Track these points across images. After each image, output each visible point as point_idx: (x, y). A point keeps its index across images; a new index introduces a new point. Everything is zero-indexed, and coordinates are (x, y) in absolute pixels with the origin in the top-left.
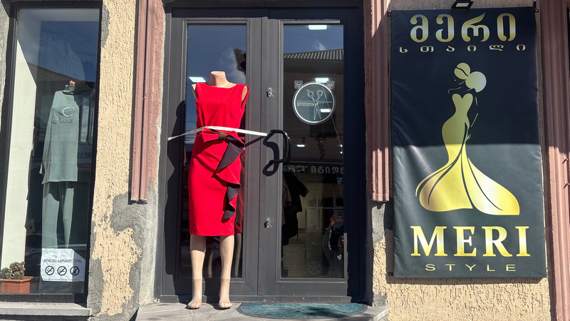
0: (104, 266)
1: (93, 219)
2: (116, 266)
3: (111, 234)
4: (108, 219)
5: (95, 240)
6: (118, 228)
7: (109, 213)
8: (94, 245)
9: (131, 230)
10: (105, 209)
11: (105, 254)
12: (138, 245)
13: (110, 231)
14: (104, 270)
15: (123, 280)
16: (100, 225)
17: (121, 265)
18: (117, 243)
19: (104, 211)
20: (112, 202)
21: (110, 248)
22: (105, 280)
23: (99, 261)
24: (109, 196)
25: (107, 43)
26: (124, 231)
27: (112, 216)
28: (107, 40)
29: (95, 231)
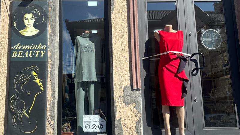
0: (123, 123)
1: (114, 99)
2: (128, 123)
3: (124, 106)
4: (122, 99)
5: (116, 110)
6: (127, 103)
7: (122, 95)
8: (116, 112)
9: (134, 104)
10: (120, 94)
11: (122, 117)
12: (138, 111)
13: (124, 105)
14: (123, 125)
15: (133, 130)
16: (118, 102)
17: (131, 122)
18: (128, 111)
19: (119, 95)
20: (123, 90)
21: (125, 114)
22: (123, 130)
23: (119, 120)
24: (121, 87)
25: (114, 11)
26: (131, 104)
27: (124, 97)
28: (114, 10)
29: (116, 105)
